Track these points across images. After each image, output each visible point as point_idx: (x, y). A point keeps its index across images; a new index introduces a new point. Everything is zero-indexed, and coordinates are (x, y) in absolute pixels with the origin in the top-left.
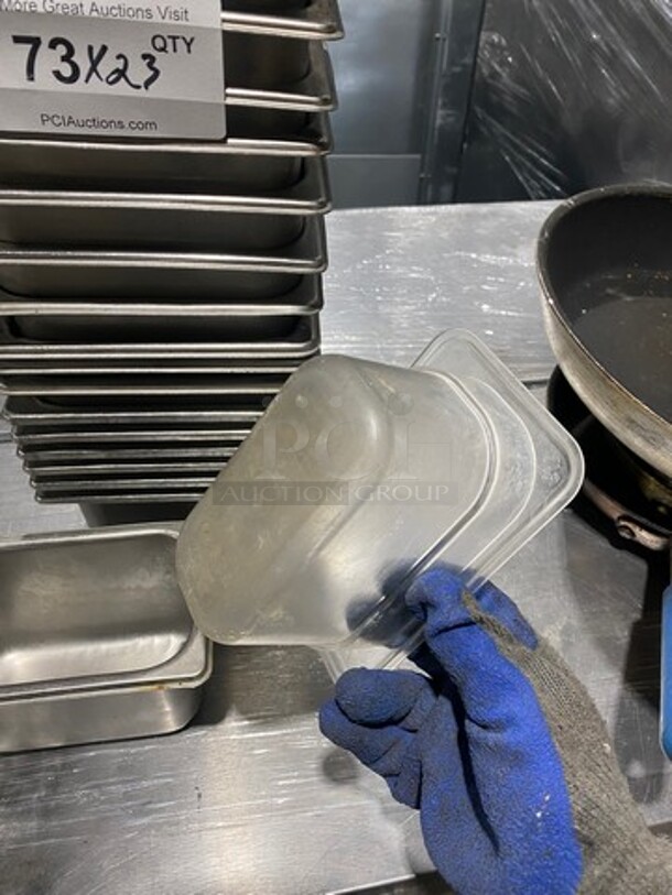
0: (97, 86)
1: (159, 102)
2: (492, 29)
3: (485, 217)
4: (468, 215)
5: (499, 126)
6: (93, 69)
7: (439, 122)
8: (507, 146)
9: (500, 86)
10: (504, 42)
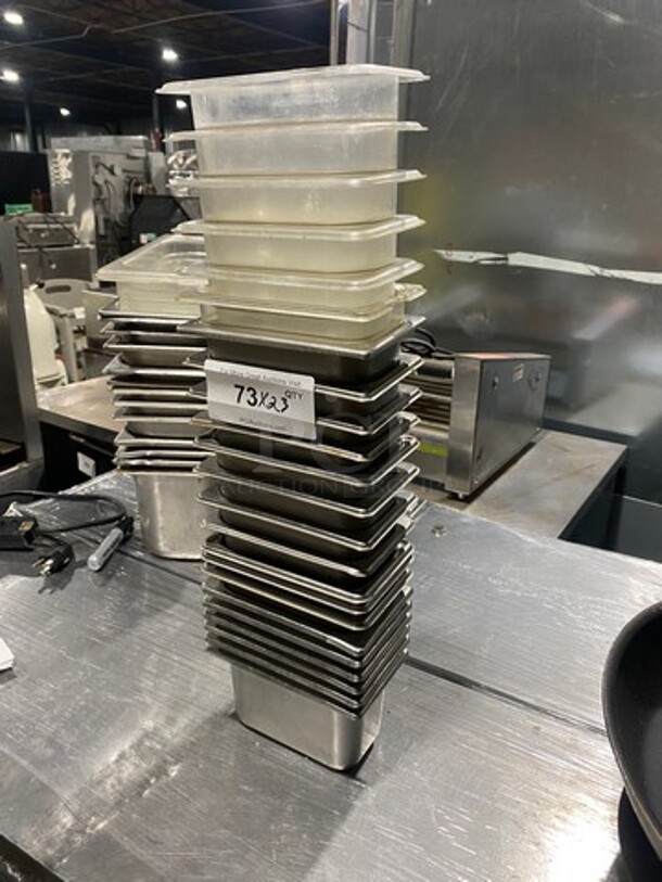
0: (263, 409)
1: (287, 419)
6: (262, 402)
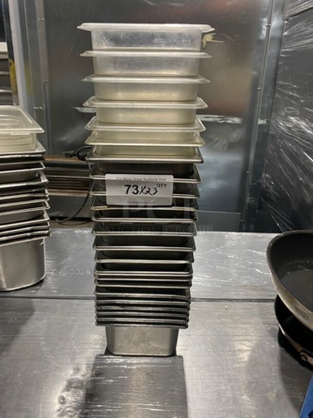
0: (142, 194)
1: (157, 198)
2: (266, 173)
3: (260, 238)
4: (253, 237)
5: (270, 205)
6: (142, 191)
7: (248, 201)
8: (273, 212)
9: (269, 191)
10: (270, 177)
